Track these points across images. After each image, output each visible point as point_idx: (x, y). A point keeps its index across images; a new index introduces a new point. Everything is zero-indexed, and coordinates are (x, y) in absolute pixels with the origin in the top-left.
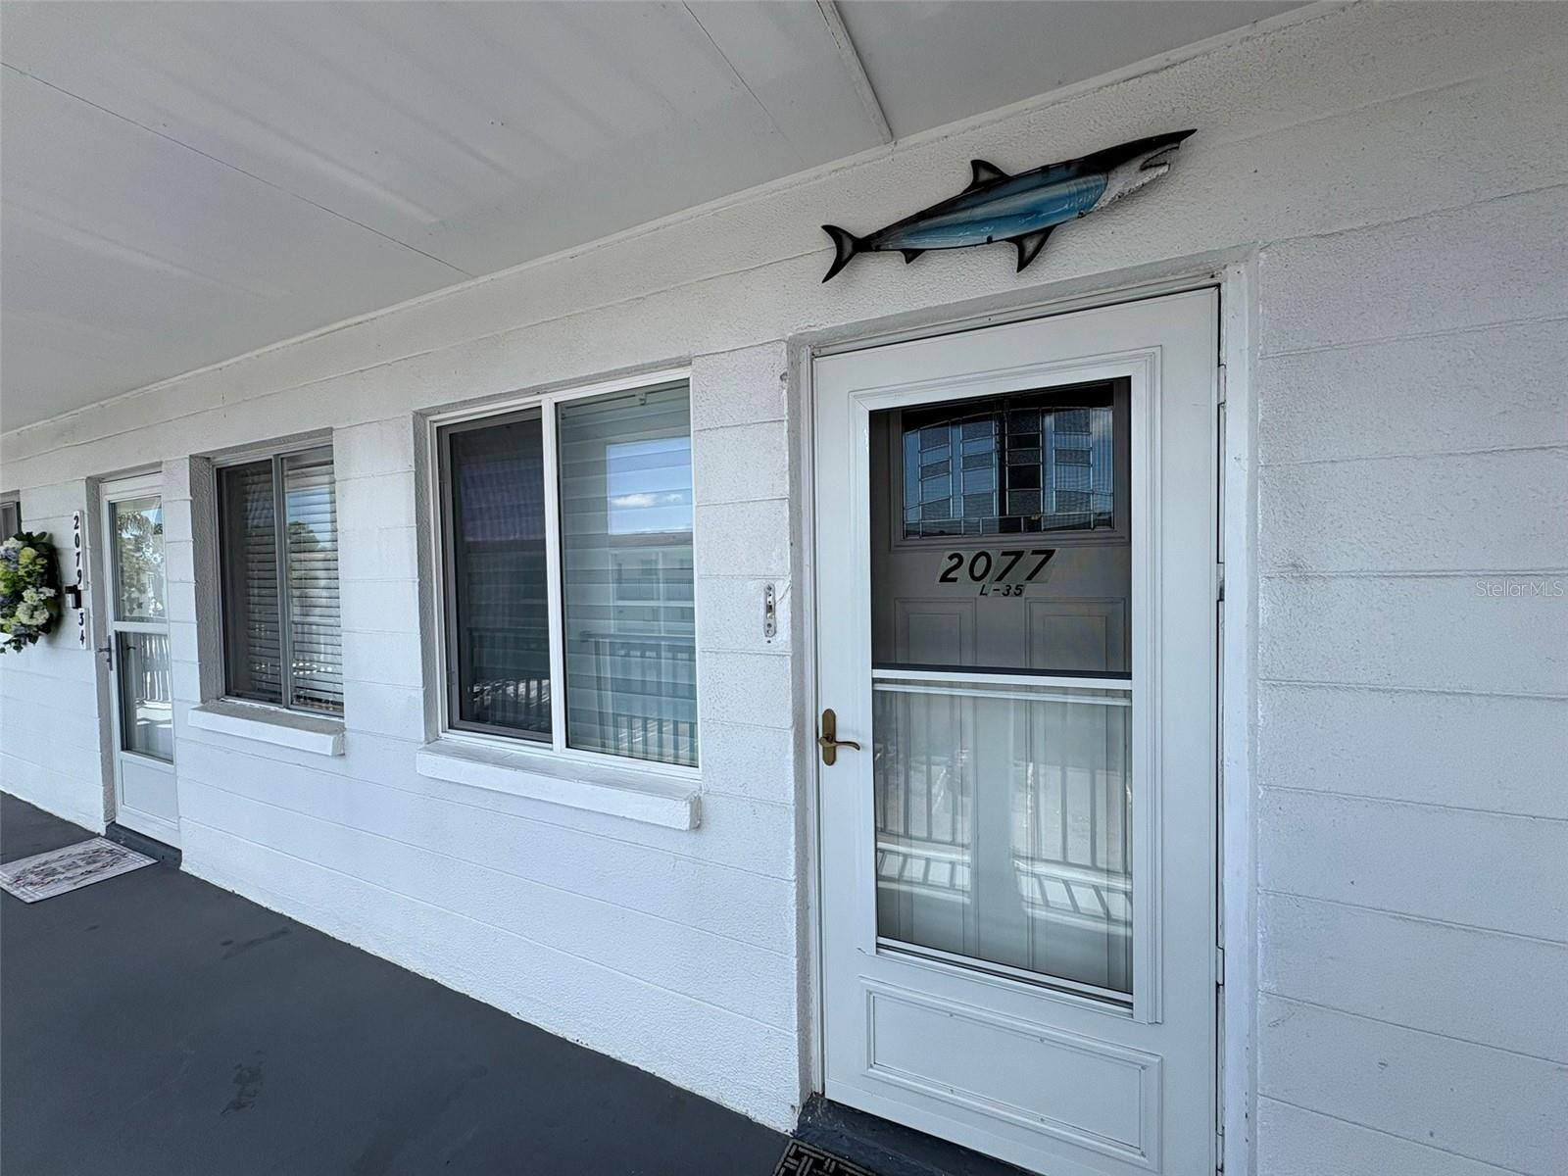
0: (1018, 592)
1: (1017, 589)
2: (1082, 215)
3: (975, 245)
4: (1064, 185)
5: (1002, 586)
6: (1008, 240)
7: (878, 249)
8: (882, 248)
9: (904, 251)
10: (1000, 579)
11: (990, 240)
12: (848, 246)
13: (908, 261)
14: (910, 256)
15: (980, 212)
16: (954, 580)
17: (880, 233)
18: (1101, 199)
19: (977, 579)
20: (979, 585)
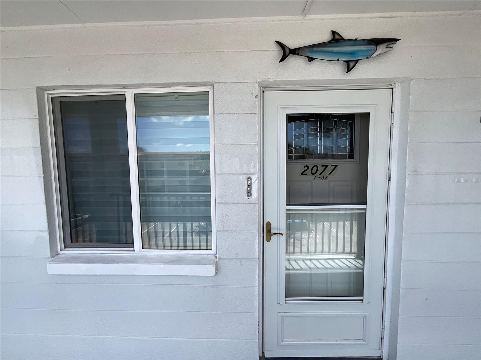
0: (326, 178)
1: (326, 177)
2: (367, 58)
3: (331, 61)
4: (364, 47)
5: (320, 176)
6: (344, 61)
7: (298, 54)
8: (299, 54)
9: (308, 57)
10: (321, 174)
11: (338, 60)
12: (287, 51)
13: (310, 61)
14: (310, 59)
15: (336, 49)
16: (306, 174)
17: (299, 49)
18: (374, 54)
19: (313, 174)
20: (313, 176)
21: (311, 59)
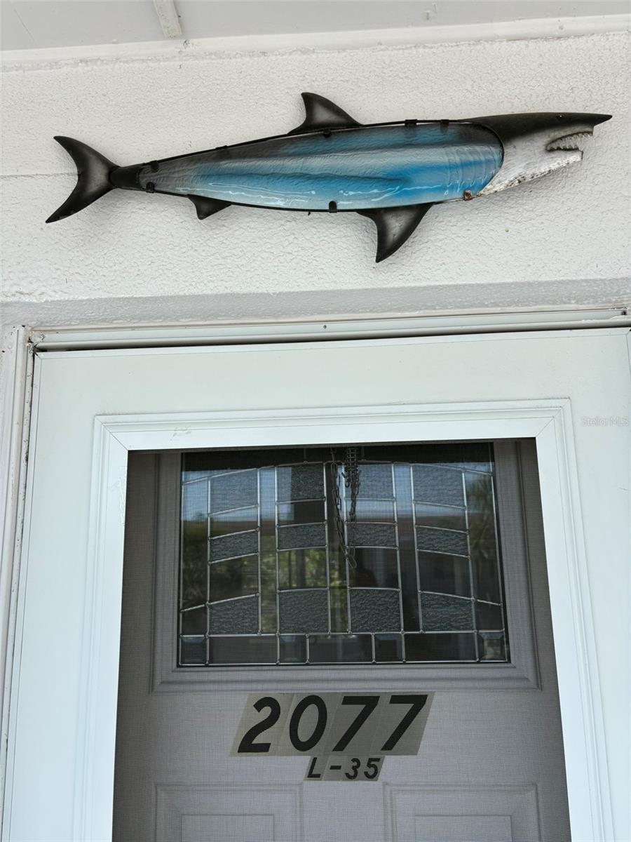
0: (371, 771)
1: (369, 765)
2: (467, 197)
3: (310, 211)
4: (442, 150)
5: (343, 759)
6: (362, 212)
9: (195, 199)
10: (341, 746)
11: (333, 207)
13: (202, 214)
14: (205, 207)
15: (318, 164)
16: (264, 748)
18: (495, 180)
19: (301, 747)
20: (304, 760)
21: (207, 207)
